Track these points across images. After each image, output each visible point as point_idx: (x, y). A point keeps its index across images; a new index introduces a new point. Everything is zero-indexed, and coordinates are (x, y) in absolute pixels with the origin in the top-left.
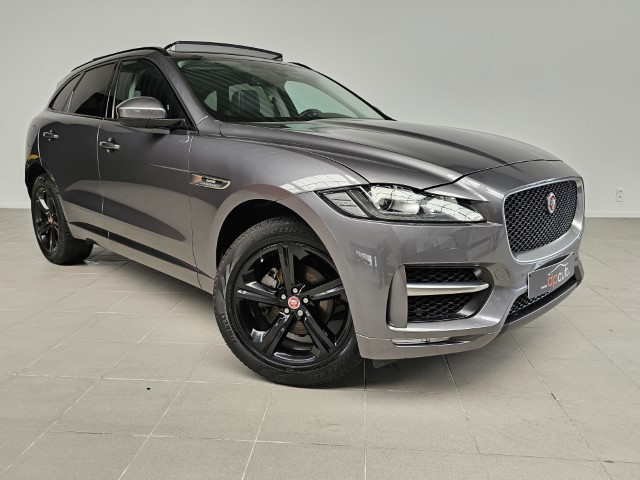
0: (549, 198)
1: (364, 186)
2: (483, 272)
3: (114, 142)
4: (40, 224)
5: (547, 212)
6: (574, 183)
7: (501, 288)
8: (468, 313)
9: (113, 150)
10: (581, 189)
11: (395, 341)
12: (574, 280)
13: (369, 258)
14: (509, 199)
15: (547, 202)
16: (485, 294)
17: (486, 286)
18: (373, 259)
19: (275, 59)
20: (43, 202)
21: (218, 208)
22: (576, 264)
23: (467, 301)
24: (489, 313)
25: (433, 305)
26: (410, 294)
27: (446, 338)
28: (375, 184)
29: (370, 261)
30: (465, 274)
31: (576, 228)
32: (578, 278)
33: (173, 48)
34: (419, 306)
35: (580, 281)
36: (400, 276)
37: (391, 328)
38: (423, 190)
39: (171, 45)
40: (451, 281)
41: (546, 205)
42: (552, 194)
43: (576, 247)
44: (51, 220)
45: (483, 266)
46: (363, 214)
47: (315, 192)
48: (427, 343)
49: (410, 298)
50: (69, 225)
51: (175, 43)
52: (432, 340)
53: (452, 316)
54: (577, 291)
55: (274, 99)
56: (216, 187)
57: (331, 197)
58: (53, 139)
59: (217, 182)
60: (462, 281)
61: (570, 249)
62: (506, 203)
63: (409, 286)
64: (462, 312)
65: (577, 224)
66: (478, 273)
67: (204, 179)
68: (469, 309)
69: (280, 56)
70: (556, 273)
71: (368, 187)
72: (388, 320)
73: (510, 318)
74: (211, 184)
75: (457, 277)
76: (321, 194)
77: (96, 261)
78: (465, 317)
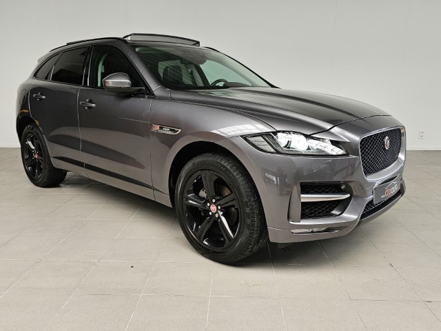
0: (386, 140)
1: (273, 132)
2: (346, 187)
3: (91, 102)
4: (27, 159)
5: (384, 149)
6: (399, 130)
7: (357, 197)
8: (338, 213)
9: (90, 108)
10: (404, 134)
11: (292, 231)
12: (400, 192)
13: (274, 179)
14: (362, 140)
15: (384, 142)
16: (348, 201)
17: (348, 196)
18: (277, 179)
19: (194, 45)
20: (30, 143)
21: (171, 148)
22: (401, 182)
23: (337, 205)
24: (350, 213)
25: (316, 208)
26: (303, 200)
27: (323, 229)
28: (280, 132)
29: (275, 180)
30: (335, 188)
31: (400, 159)
32: (402, 191)
33: (129, 38)
34: (307, 209)
35: (403, 193)
36: (296, 189)
37: (291, 223)
38: (310, 135)
39: (128, 36)
40: (327, 193)
41: (384, 144)
42: (387, 138)
43: (401, 171)
44: (36, 156)
45: (346, 183)
46: (273, 150)
47: (241, 136)
48: (312, 232)
49: (302, 203)
50: (52, 159)
51: (130, 35)
52: (315, 230)
53: (328, 214)
54: (401, 200)
55: (192, 71)
56: (170, 133)
57: (251, 139)
58: (41, 99)
59: (171, 130)
60: (334, 193)
61: (398, 172)
62: (361, 143)
63: (302, 196)
64: (334, 212)
65: (401, 156)
66: (343, 187)
67: (161, 128)
68: (338, 210)
69: (198, 43)
70: (390, 188)
71: (275, 133)
72: (289, 217)
73: (363, 216)
74: (167, 131)
75: (330, 190)
76: (245, 137)
77: (68, 184)
78: (336, 215)
